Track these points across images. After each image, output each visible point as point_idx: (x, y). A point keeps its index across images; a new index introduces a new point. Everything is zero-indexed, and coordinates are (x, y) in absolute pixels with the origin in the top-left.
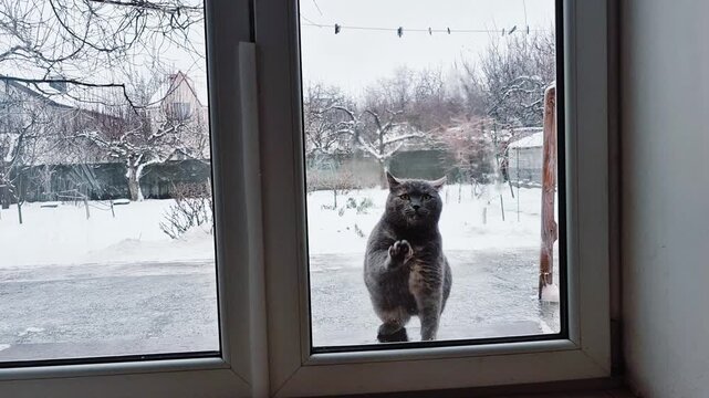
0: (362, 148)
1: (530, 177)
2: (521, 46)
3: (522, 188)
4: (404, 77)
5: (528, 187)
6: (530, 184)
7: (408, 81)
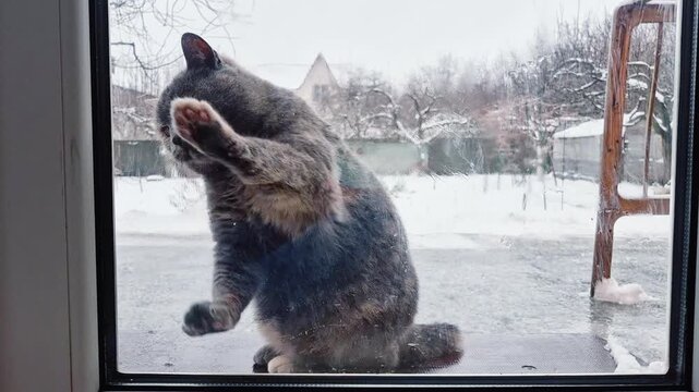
0: (400, 133)
1: (576, 169)
2: (572, 32)
3: (566, 181)
4: (449, 65)
5: (573, 179)
6: (575, 176)
7: (452, 70)
